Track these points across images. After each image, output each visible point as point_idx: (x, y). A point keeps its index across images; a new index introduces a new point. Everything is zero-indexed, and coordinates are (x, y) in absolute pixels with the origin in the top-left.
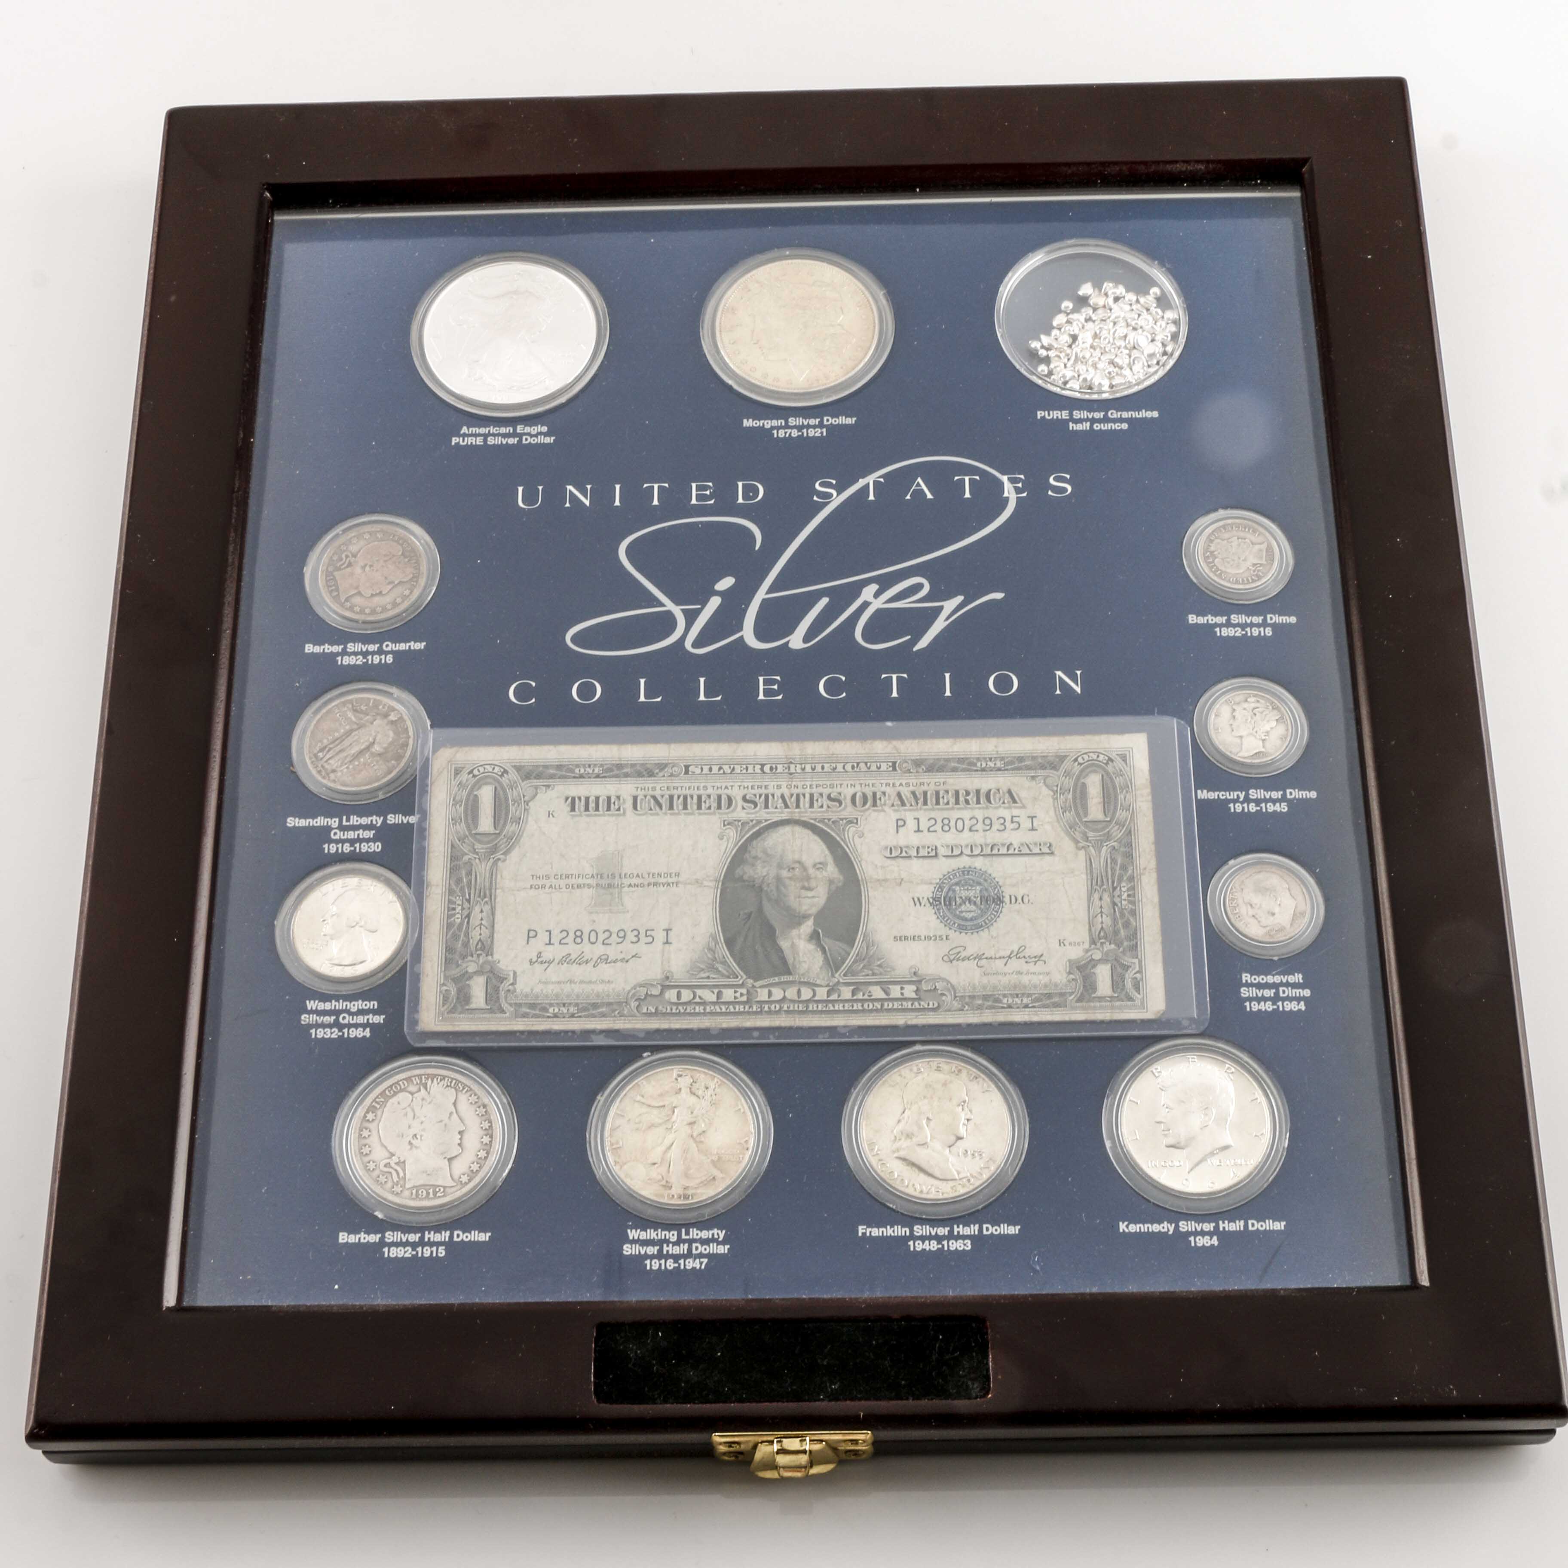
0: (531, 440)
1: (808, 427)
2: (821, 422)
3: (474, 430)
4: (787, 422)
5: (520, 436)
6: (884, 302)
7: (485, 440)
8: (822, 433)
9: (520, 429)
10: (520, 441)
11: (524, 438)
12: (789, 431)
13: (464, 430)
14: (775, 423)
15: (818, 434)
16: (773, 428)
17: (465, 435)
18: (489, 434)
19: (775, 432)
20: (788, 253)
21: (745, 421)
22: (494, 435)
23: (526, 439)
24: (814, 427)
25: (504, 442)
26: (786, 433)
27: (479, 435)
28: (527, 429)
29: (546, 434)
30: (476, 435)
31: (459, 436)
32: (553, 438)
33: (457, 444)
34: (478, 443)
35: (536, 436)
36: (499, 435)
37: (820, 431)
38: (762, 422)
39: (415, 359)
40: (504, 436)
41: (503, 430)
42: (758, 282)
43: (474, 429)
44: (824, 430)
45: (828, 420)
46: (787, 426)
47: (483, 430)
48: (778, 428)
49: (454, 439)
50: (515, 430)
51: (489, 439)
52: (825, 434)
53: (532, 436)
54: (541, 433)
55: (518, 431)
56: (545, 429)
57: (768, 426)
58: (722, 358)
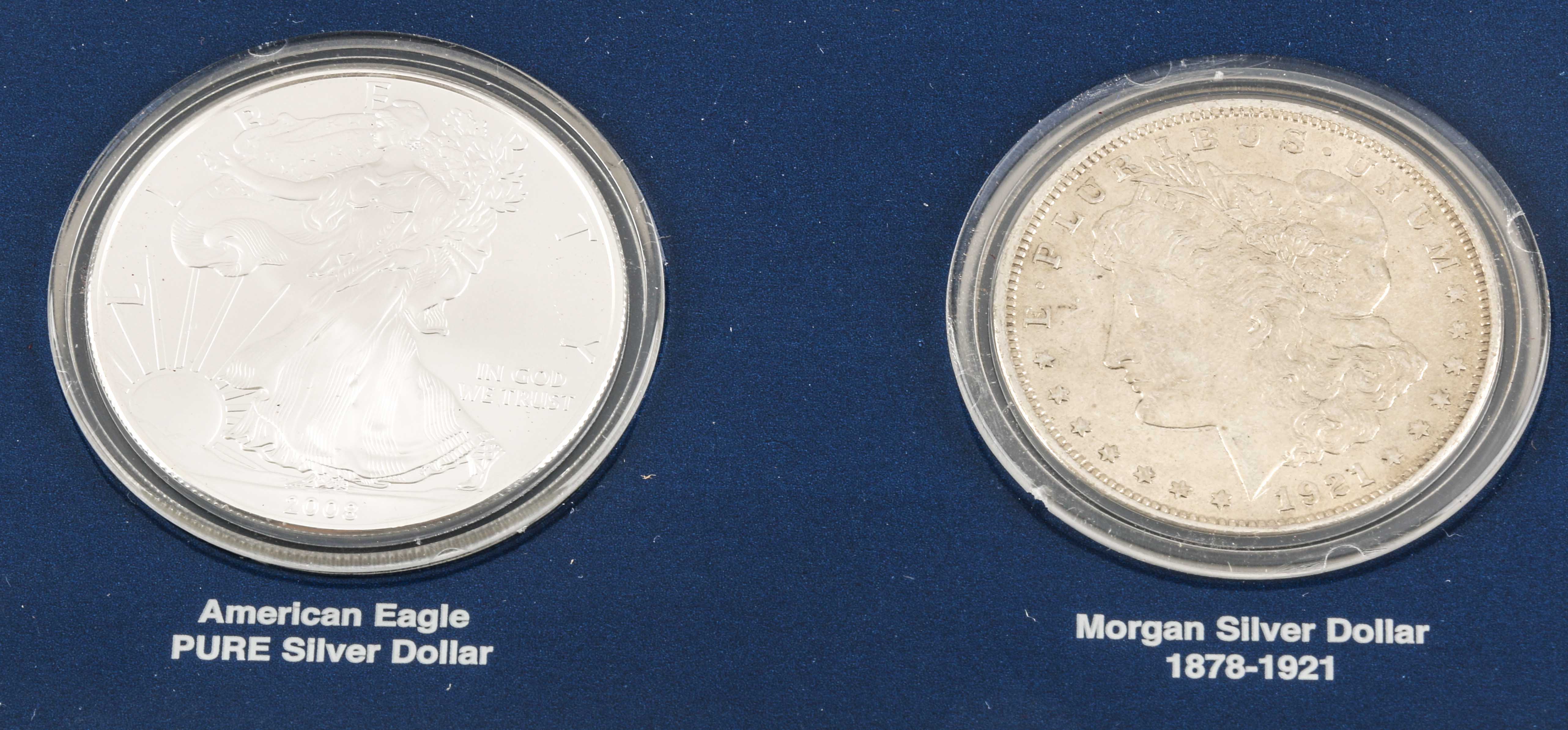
0: (417, 654)
1: (1279, 648)
2: (1319, 634)
3: (239, 613)
4: (1211, 629)
5: (385, 637)
6: (1518, 246)
7: (276, 648)
8: (1321, 670)
9: (382, 613)
10: (384, 655)
11: (397, 644)
12: (1219, 658)
13: (211, 611)
14: (1175, 630)
15: (1305, 675)
16: (1169, 647)
17: (212, 629)
18: (289, 629)
19: (1175, 659)
20: (1219, 76)
21: (1082, 619)
22: (304, 632)
23: (404, 651)
24: (1298, 649)
25: (335, 658)
26: (1208, 665)
27: (258, 629)
28: (408, 618)
29: (465, 637)
30: (247, 630)
31: (195, 630)
32: (486, 650)
33: (189, 656)
34: (253, 657)
35: (434, 639)
36: (318, 631)
37: (1314, 663)
38: (1134, 625)
39: (61, 372)
40: (336, 635)
41: (331, 617)
42: (1124, 167)
43: (241, 610)
44: (1329, 661)
45: (1340, 630)
46: (1212, 644)
47: (268, 615)
48: (1185, 648)
49: (177, 639)
50: (369, 616)
51: (287, 644)
52: (1330, 676)
53: (421, 640)
54: (448, 633)
55: (379, 622)
56: (461, 618)
57: (1152, 640)
58: (1013, 416)
